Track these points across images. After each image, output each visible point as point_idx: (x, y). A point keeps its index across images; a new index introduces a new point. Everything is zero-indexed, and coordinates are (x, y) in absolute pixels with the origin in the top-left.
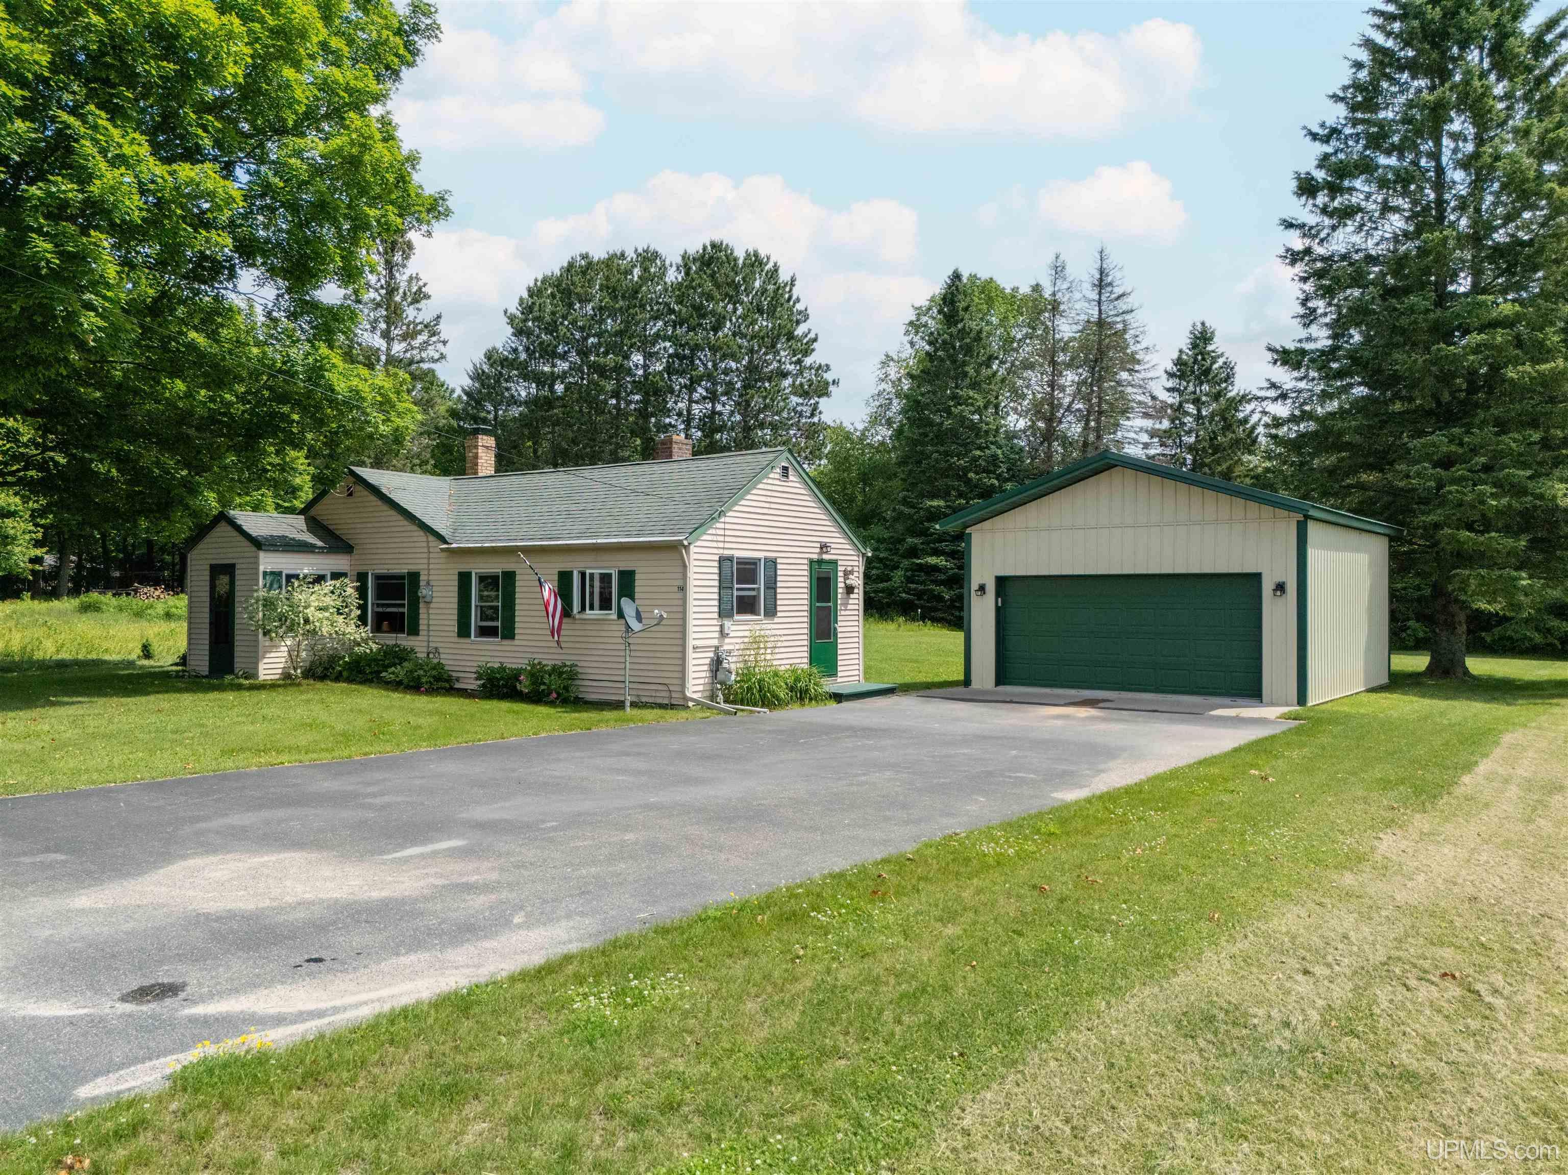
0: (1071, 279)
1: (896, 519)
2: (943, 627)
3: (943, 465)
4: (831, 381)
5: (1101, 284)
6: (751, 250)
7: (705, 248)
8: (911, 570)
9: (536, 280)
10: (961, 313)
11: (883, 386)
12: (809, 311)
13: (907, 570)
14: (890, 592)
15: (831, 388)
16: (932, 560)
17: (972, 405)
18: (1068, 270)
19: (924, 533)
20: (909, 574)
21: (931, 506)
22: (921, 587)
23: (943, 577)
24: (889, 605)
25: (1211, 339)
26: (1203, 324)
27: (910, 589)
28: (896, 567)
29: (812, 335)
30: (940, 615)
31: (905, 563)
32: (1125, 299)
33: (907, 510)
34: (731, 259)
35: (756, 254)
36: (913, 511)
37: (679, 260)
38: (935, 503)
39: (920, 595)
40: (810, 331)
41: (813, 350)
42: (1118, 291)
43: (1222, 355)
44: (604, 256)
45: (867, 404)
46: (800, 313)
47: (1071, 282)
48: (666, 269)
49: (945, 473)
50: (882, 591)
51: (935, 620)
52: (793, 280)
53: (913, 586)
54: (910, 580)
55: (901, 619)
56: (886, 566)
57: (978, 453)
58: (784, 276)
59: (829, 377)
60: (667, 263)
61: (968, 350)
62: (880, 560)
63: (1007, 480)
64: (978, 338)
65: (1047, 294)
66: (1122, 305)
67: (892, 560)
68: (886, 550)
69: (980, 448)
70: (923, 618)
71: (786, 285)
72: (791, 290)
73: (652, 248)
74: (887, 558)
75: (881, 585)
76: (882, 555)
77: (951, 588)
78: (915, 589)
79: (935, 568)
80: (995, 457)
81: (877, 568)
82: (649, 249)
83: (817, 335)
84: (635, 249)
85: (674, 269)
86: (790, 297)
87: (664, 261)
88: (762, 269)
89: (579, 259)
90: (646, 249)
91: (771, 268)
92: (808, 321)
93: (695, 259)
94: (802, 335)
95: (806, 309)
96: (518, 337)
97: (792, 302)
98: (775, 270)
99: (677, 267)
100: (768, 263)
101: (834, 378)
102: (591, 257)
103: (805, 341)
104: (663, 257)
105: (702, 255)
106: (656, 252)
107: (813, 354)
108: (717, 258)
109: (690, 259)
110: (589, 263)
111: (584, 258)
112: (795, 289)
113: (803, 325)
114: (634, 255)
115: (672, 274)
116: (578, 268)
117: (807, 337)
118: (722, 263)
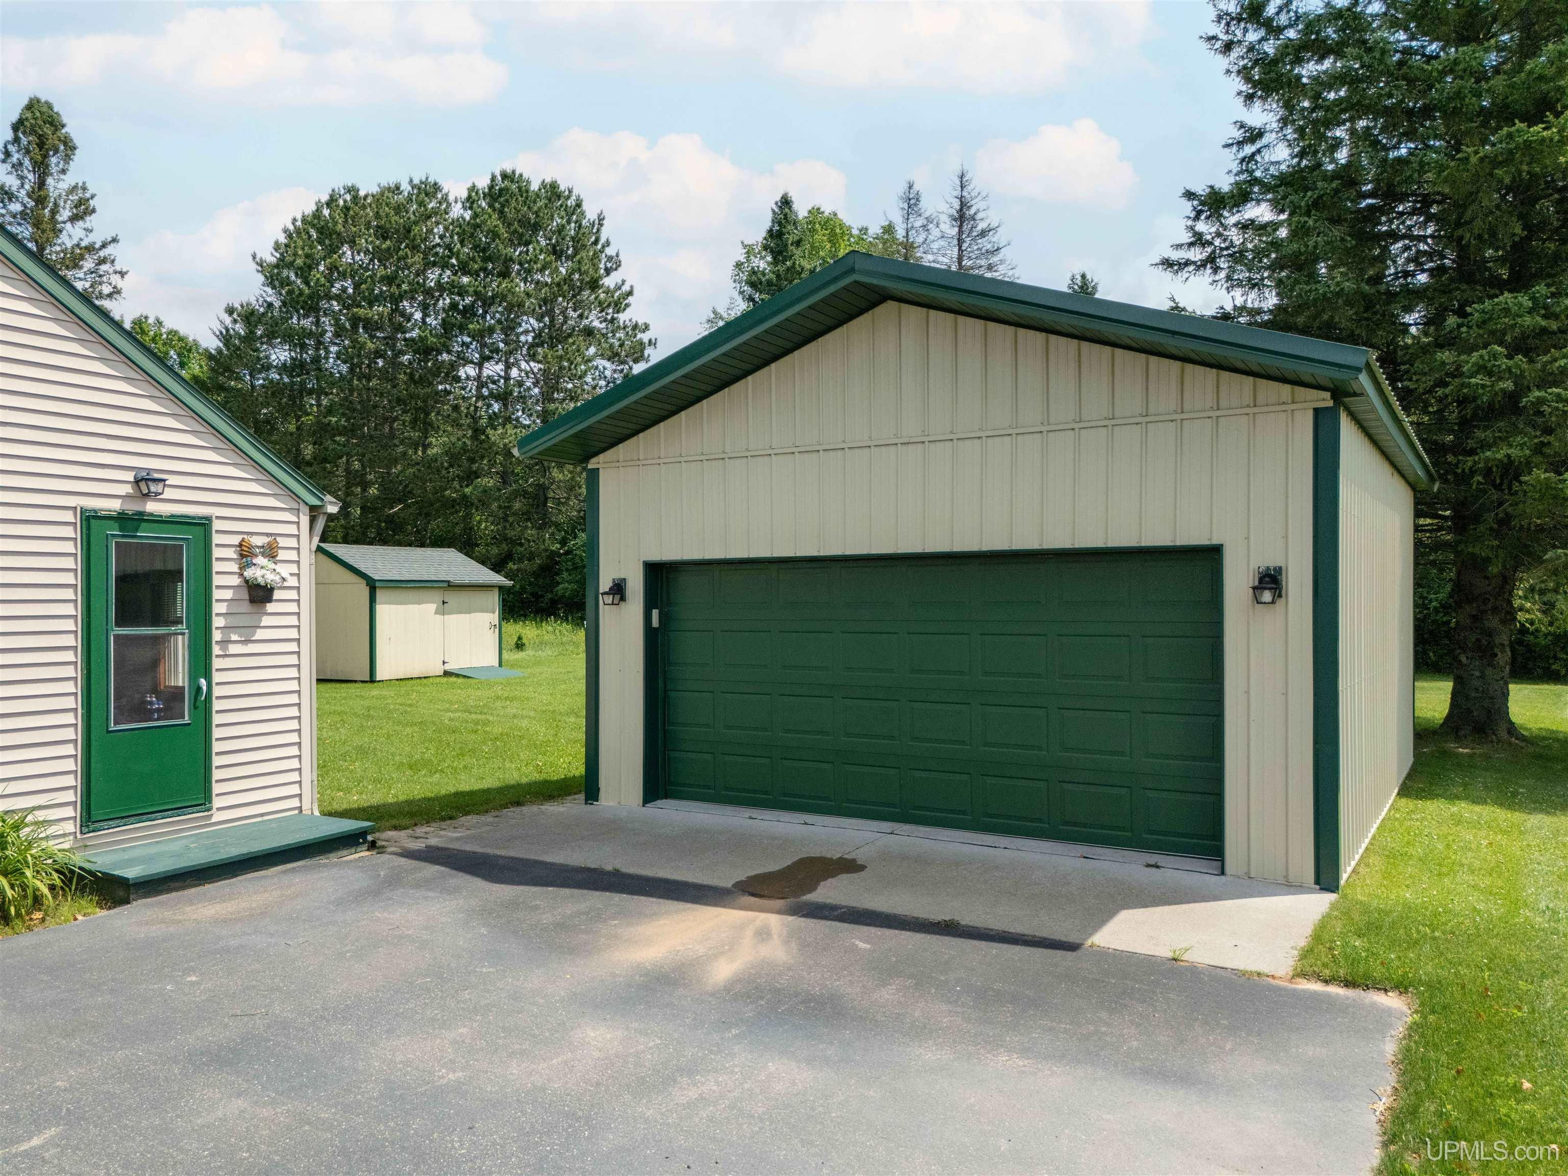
0: (927, 212)
4: (646, 340)
5: (962, 216)
6: (548, 181)
7: (493, 179)
9: (294, 220)
10: (790, 248)
12: (621, 257)
15: (647, 350)
18: (923, 204)
26: (1082, 277)
29: (626, 288)
32: (990, 236)
34: (524, 190)
35: (554, 185)
37: (464, 195)
40: (623, 282)
41: (627, 305)
42: (981, 226)
44: (375, 190)
46: (610, 259)
47: (927, 217)
48: (449, 205)
52: (601, 219)
58: (591, 213)
59: (645, 337)
60: (451, 198)
65: (900, 234)
66: (985, 244)
71: (593, 224)
72: (598, 230)
73: (431, 180)
82: (427, 178)
83: (632, 287)
84: (411, 181)
85: (459, 205)
86: (596, 242)
87: (447, 195)
88: (561, 206)
89: (342, 192)
90: (424, 180)
91: (574, 203)
92: (620, 269)
93: (484, 193)
94: (612, 287)
95: (617, 255)
96: (274, 288)
97: (599, 247)
98: (579, 205)
99: (463, 203)
100: (568, 197)
101: (650, 341)
102: (358, 190)
103: (617, 294)
104: (445, 191)
105: (491, 187)
106: (435, 184)
107: (628, 310)
108: (507, 189)
109: (477, 193)
110: (355, 198)
111: (349, 191)
112: (603, 229)
113: (614, 274)
114: (410, 188)
115: (457, 211)
116: (341, 202)
117: (620, 288)
118: (512, 195)
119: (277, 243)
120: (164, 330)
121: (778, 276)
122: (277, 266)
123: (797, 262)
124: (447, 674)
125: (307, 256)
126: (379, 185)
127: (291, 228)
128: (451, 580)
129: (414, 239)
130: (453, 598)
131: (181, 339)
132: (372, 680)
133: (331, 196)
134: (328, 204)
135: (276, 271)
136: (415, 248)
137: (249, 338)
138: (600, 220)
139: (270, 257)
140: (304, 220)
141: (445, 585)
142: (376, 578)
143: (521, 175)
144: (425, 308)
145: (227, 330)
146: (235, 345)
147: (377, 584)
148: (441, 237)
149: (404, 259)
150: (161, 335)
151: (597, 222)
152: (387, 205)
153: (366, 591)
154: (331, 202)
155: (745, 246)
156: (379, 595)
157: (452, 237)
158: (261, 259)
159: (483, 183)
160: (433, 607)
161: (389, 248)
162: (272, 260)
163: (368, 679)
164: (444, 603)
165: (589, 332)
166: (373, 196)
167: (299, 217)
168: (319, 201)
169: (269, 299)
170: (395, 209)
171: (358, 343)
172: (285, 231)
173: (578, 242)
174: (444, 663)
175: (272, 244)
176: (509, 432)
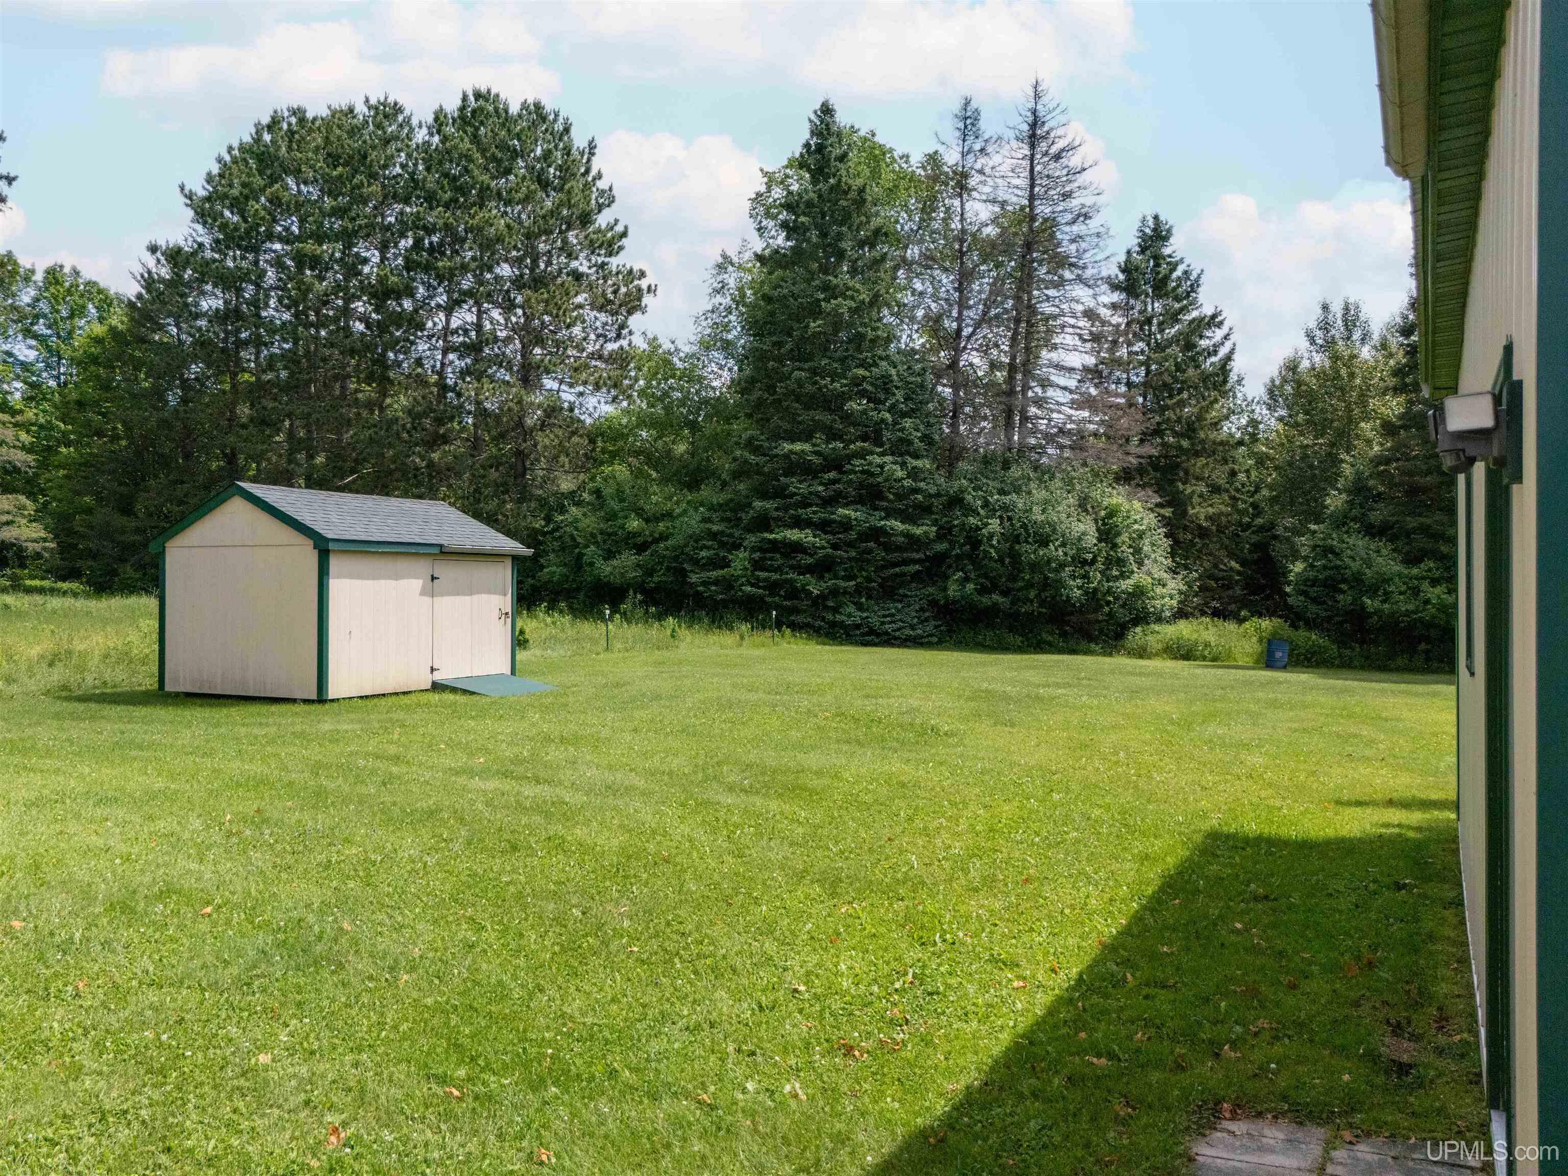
0: (986, 137)
1: (737, 475)
2: (809, 638)
3: (809, 388)
4: (645, 289)
6: (530, 101)
7: (465, 98)
8: (761, 549)
9: (230, 149)
10: (833, 163)
11: (719, 299)
12: (615, 192)
13: (753, 550)
14: (728, 584)
15: (647, 300)
16: (793, 535)
17: (852, 298)
18: (982, 124)
19: (780, 493)
20: (757, 555)
21: (791, 451)
22: (775, 576)
23: (810, 560)
24: (725, 604)
25: (1166, 238)
26: (1156, 218)
27: (758, 579)
28: (736, 546)
29: (619, 228)
30: (800, 619)
31: (752, 539)
33: (753, 459)
34: (505, 118)
35: (538, 106)
36: (761, 460)
37: (430, 119)
38: (798, 447)
39: (773, 587)
40: (616, 221)
41: (621, 248)
43: (1182, 261)
44: (325, 112)
45: (696, 322)
46: (602, 193)
47: (986, 141)
48: (412, 130)
49: (811, 402)
50: (716, 582)
51: (795, 627)
52: (592, 146)
53: (763, 575)
54: (757, 565)
55: (745, 627)
56: (722, 545)
57: (861, 372)
58: (579, 140)
59: (643, 284)
60: (415, 122)
61: (845, 219)
62: (713, 535)
63: (904, 415)
64: (860, 202)
67: (731, 535)
68: (722, 520)
69: (863, 364)
70: (779, 625)
71: (582, 154)
72: (589, 160)
73: (390, 98)
74: (722, 533)
75: (714, 574)
76: (715, 528)
77: (821, 578)
78: (766, 580)
79: (797, 547)
80: (886, 380)
81: (708, 548)
82: (386, 98)
83: (626, 227)
84: (367, 100)
85: (424, 131)
86: (587, 171)
87: (409, 118)
88: (547, 130)
89: (286, 114)
90: (382, 100)
91: (561, 128)
92: (614, 206)
93: (453, 118)
94: (603, 226)
95: (611, 189)
96: (204, 224)
97: (590, 179)
98: (567, 130)
99: (429, 128)
100: (555, 120)
101: (649, 287)
102: (305, 111)
103: (609, 235)
104: (407, 112)
105: (462, 109)
106: (396, 104)
107: (622, 253)
108: (482, 109)
109: (445, 116)
110: (302, 120)
111: (294, 113)
112: (595, 160)
113: (606, 211)
114: (365, 110)
115: (421, 136)
116: (285, 126)
117: (612, 229)
118: (488, 116)
119: (209, 174)
120: (81, 281)
121: (820, 196)
122: (208, 199)
123: (844, 179)
124: (437, 687)
125: (244, 185)
126: (329, 107)
127: (228, 158)
128: (445, 543)
129: (371, 166)
130: (448, 571)
131: (100, 292)
132: (321, 699)
133: (273, 118)
134: (270, 128)
135: (207, 205)
136: (373, 176)
137: (175, 283)
138: (591, 149)
139: (200, 190)
140: (242, 148)
141: (436, 551)
142: (330, 536)
143: (497, 95)
144: (383, 248)
145: (149, 272)
146: (157, 290)
147: (331, 546)
148: (403, 166)
149: (359, 188)
150: (78, 286)
151: (587, 150)
152: (339, 127)
153: (312, 558)
154: (274, 124)
155: (765, 174)
156: (335, 563)
157: (415, 165)
158: (190, 191)
159: (452, 105)
160: (416, 584)
161: (341, 176)
162: (202, 193)
163: (314, 697)
164: (433, 578)
165: (577, 276)
166: (322, 119)
167: (236, 145)
168: (259, 123)
169: (199, 239)
170: (348, 133)
171: (304, 283)
172: (219, 160)
173: (566, 171)
174: (432, 670)
175: (204, 176)
176: (485, 386)
